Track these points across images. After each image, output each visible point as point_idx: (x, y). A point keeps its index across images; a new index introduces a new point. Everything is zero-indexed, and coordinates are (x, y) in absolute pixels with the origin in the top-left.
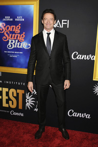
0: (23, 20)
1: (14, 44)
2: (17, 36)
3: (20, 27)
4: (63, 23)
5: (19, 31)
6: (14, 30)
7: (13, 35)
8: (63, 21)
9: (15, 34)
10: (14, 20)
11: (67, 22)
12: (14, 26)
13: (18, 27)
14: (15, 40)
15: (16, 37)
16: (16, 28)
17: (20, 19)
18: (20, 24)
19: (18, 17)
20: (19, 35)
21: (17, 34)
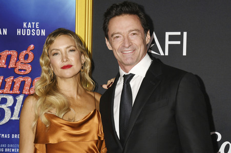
0: (43, 33)
1: (12, 109)
2: (23, 83)
3: (31, 55)
5: (29, 68)
6: (11, 66)
7: (9, 80)
9: (16, 76)
10: (12, 32)
12: (14, 53)
13: (26, 57)
14: (15, 96)
15: (17, 85)
16: (18, 59)
17: (31, 29)
18: (32, 46)
19: (25, 25)
20: (30, 79)
21: (23, 76)
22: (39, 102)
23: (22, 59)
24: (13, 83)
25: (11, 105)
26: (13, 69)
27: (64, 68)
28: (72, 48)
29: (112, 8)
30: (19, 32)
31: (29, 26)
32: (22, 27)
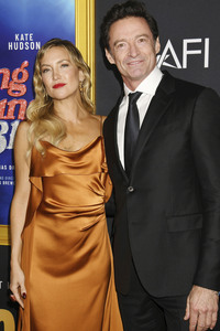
0: (38, 45)
1: (7, 137)
2: (18, 107)
3: (25, 73)
4: (186, 52)
5: (23, 89)
6: (4, 86)
7: (2, 104)
8: (186, 42)
11: (201, 46)
12: (6, 71)
13: (20, 76)
14: (10, 122)
15: (12, 109)
16: (11, 79)
17: (24, 42)
18: (26, 62)
19: (17, 37)
20: (25, 102)
21: (18, 98)
22: (32, 127)
23: (15, 78)
24: (7, 107)
25: (5, 132)
26: (6, 90)
27: (56, 87)
28: (65, 62)
29: (113, 10)
30: (10, 46)
31: (22, 39)
32: (13, 40)
